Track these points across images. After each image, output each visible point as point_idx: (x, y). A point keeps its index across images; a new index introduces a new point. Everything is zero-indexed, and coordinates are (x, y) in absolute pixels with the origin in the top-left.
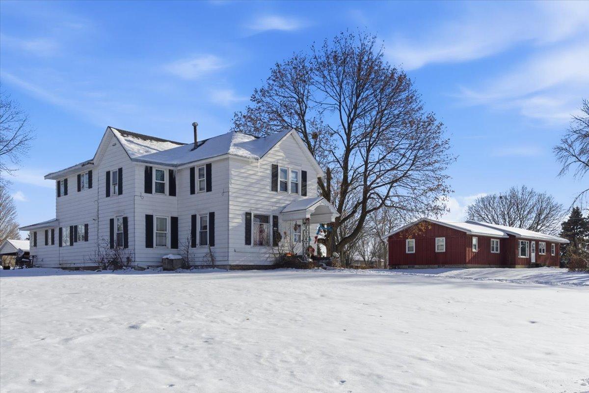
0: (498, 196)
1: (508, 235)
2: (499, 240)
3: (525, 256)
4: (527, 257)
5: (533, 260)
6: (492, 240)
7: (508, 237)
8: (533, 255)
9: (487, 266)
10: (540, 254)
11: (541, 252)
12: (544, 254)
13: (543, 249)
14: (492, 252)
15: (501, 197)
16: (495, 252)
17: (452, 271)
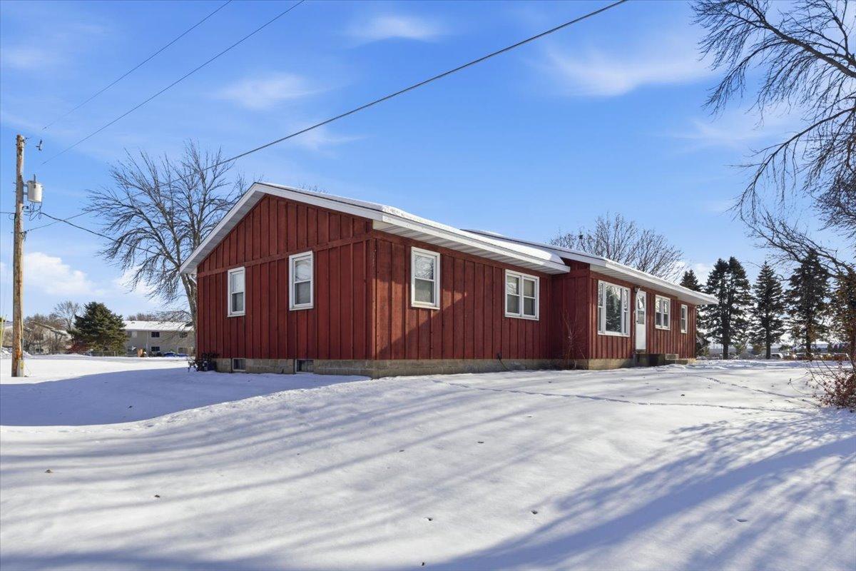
0: (577, 234)
1: (567, 262)
2: (536, 279)
3: (620, 331)
4: (624, 333)
5: (641, 344)
6: (508, 273)
7: (566, 269)
8: (641, 330)
9: (489, 362)
10: (657, 327)
11: (659, 323)
12: (664, 328)
13: (666, 316)
14: (508, 314)
15: (581, 237)
16: (522, 315)
17: (333, 386)
